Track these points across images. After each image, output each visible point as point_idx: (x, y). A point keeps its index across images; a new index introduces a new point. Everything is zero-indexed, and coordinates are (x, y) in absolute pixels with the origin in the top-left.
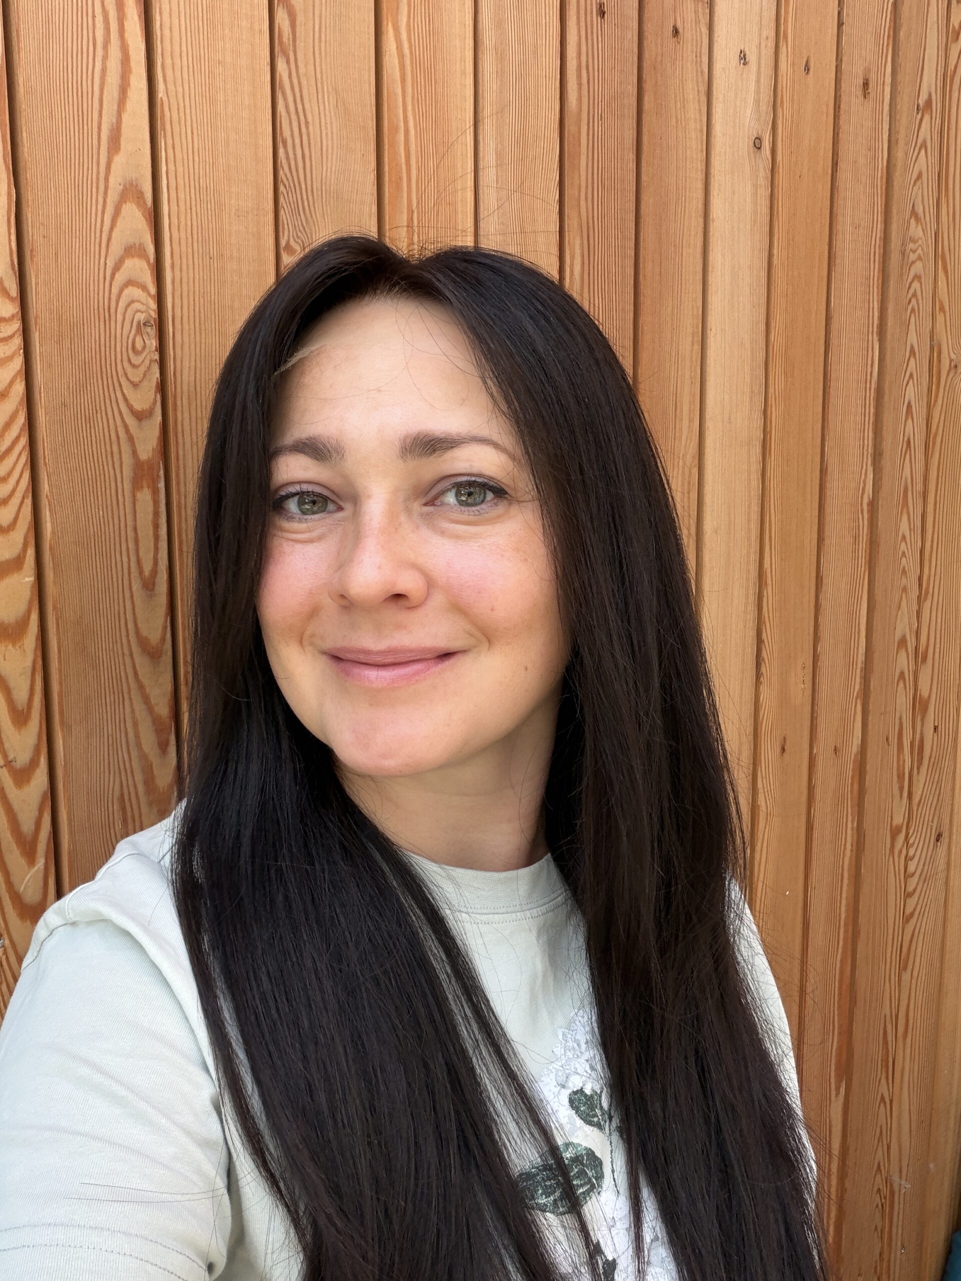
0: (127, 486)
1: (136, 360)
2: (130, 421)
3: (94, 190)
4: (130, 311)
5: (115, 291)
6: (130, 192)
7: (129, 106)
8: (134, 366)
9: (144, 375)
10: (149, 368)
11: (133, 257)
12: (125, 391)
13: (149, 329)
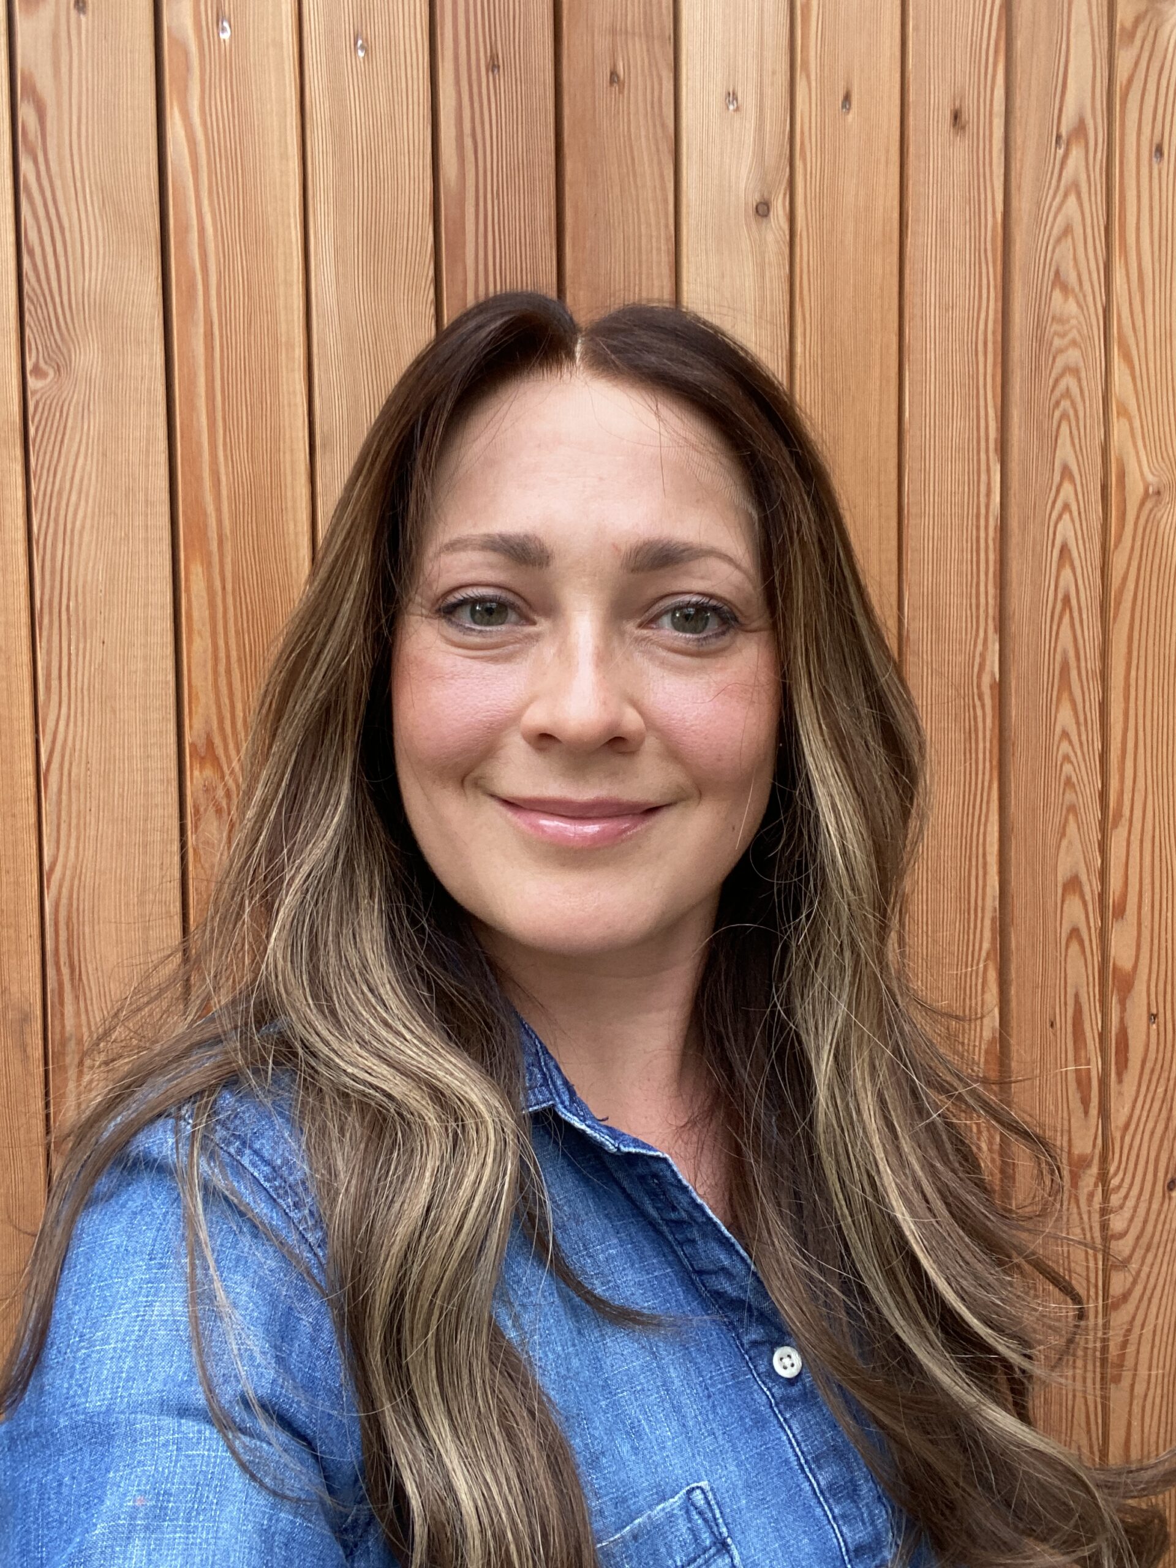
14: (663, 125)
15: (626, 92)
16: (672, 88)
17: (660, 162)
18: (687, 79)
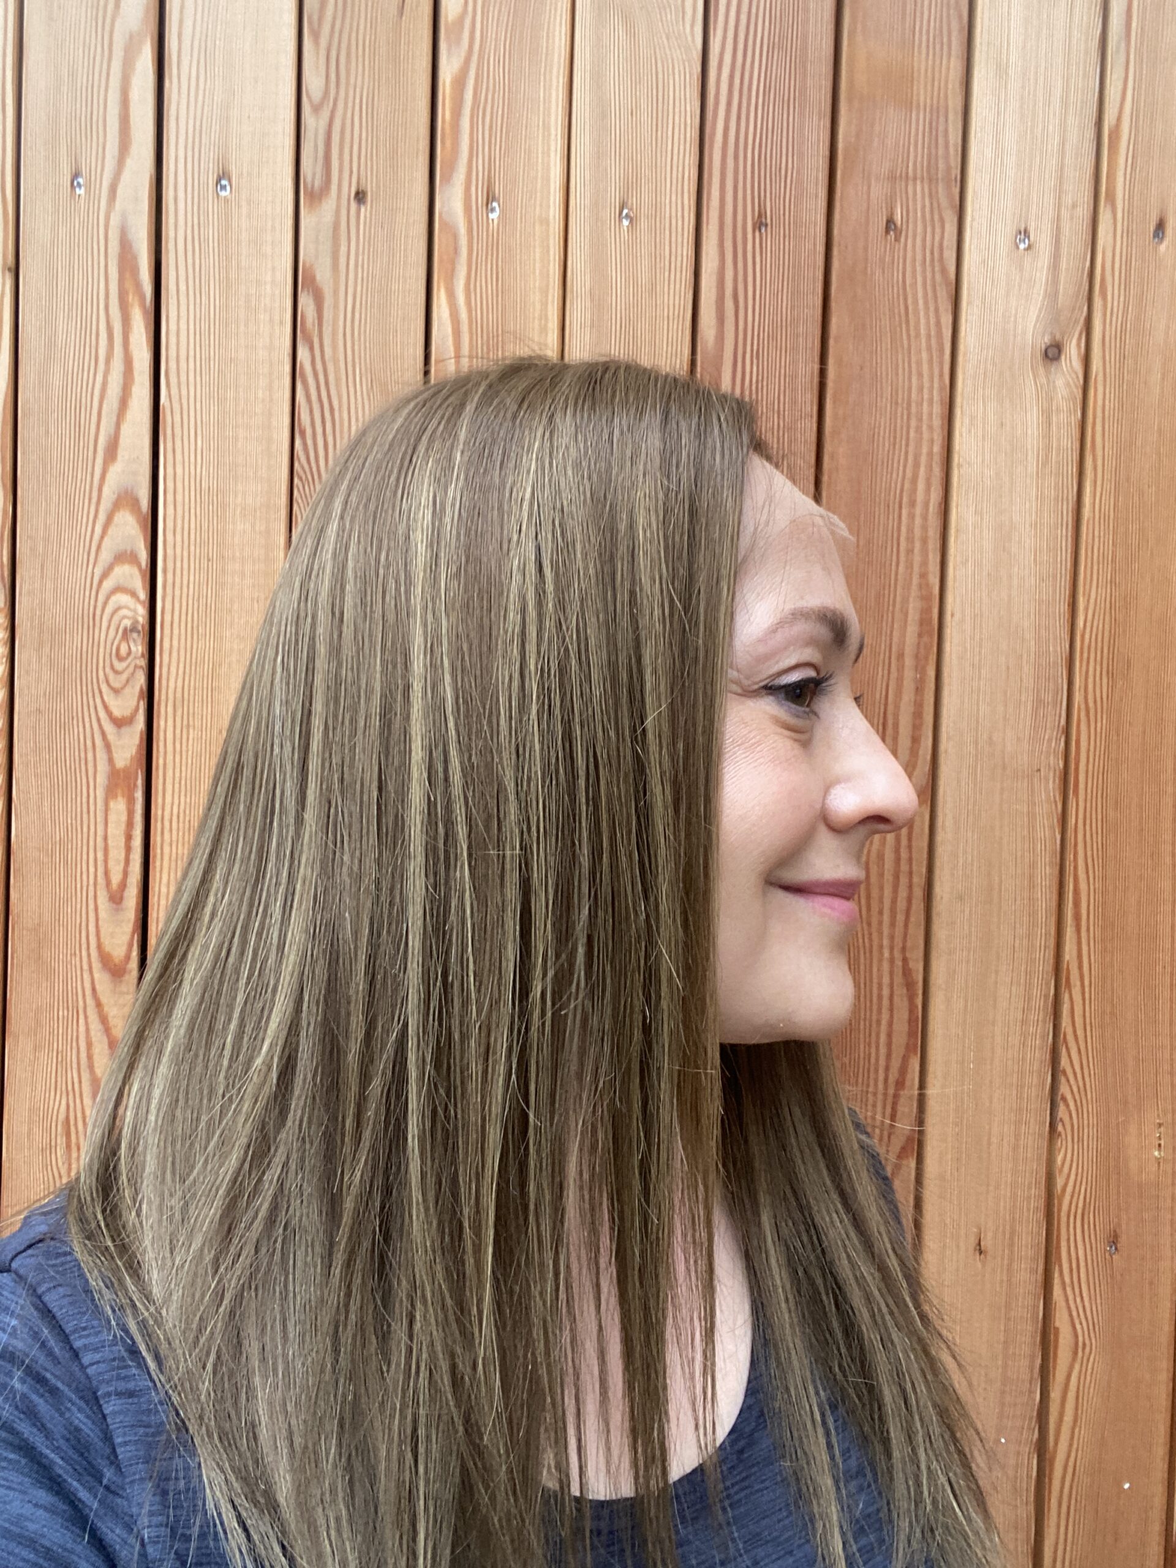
0: (100, 793)
1: (119, 666)
2: (109, 728)
3: (87, 501)
4: (116, 619)
5: (101, 598)
6: (126, 499)
7: (129, 415)
8: (116, 672)
9: (128, 681)
10: (133, 674)
11: (123, 563)
12: (106, 698)
13: (135, 635)
14: (944, 271)
15: (903, 240)
16: (955, 232)
17: (937, 310)
18: (973, 220)
